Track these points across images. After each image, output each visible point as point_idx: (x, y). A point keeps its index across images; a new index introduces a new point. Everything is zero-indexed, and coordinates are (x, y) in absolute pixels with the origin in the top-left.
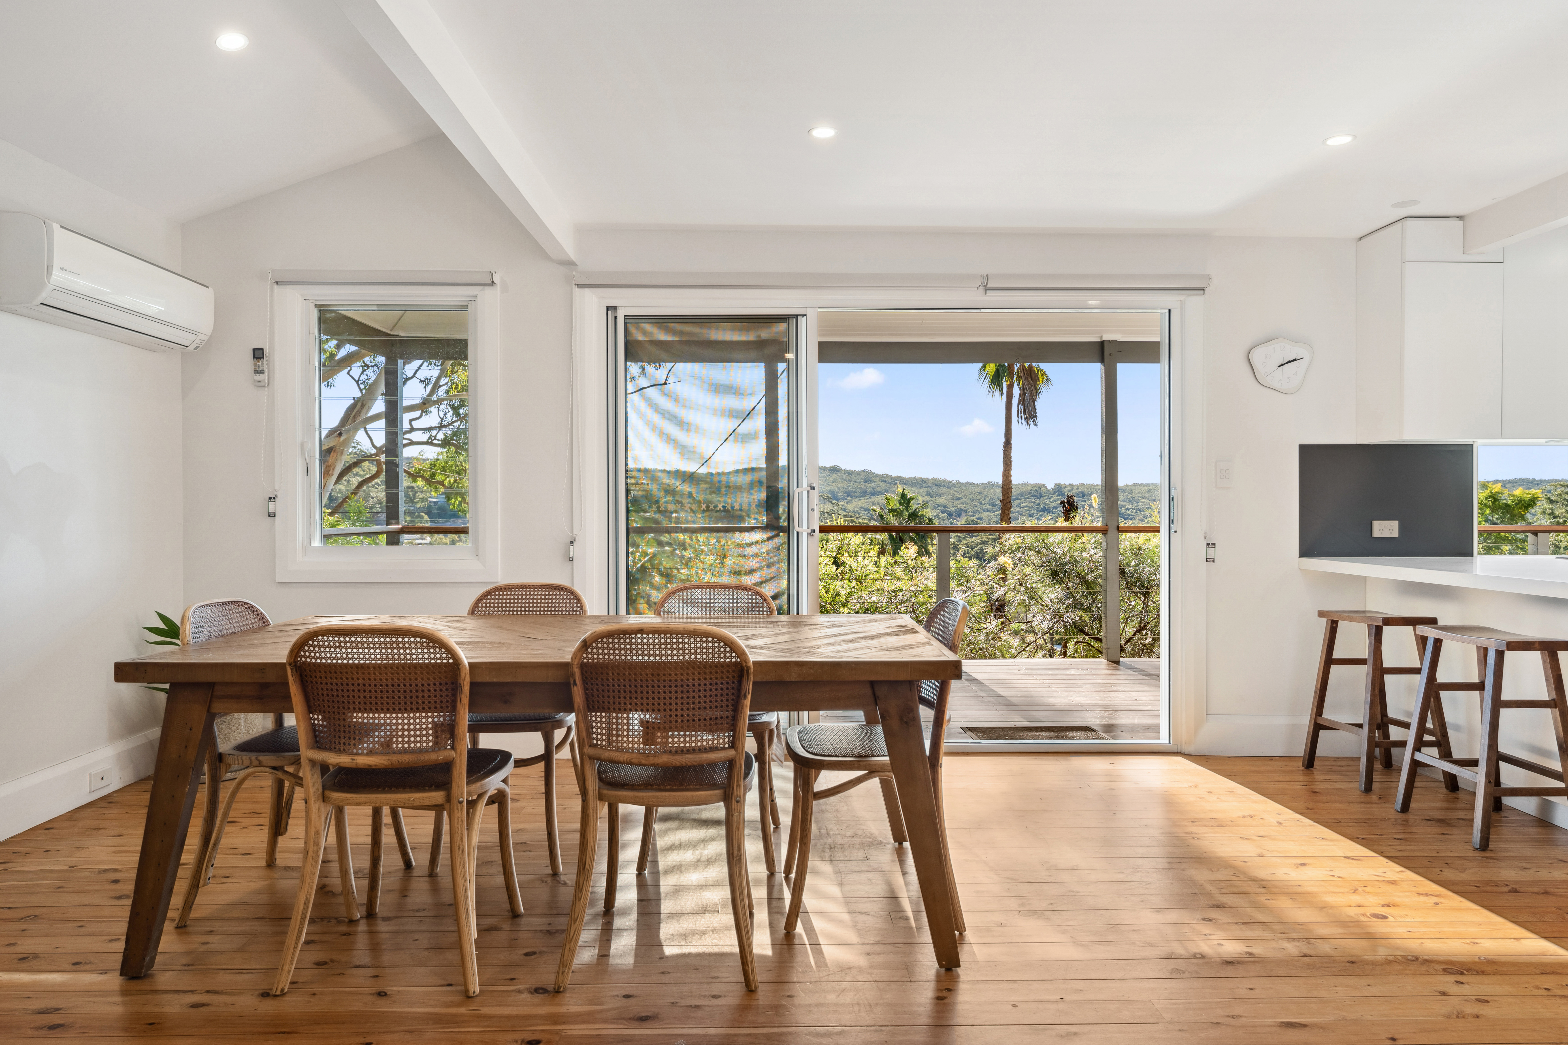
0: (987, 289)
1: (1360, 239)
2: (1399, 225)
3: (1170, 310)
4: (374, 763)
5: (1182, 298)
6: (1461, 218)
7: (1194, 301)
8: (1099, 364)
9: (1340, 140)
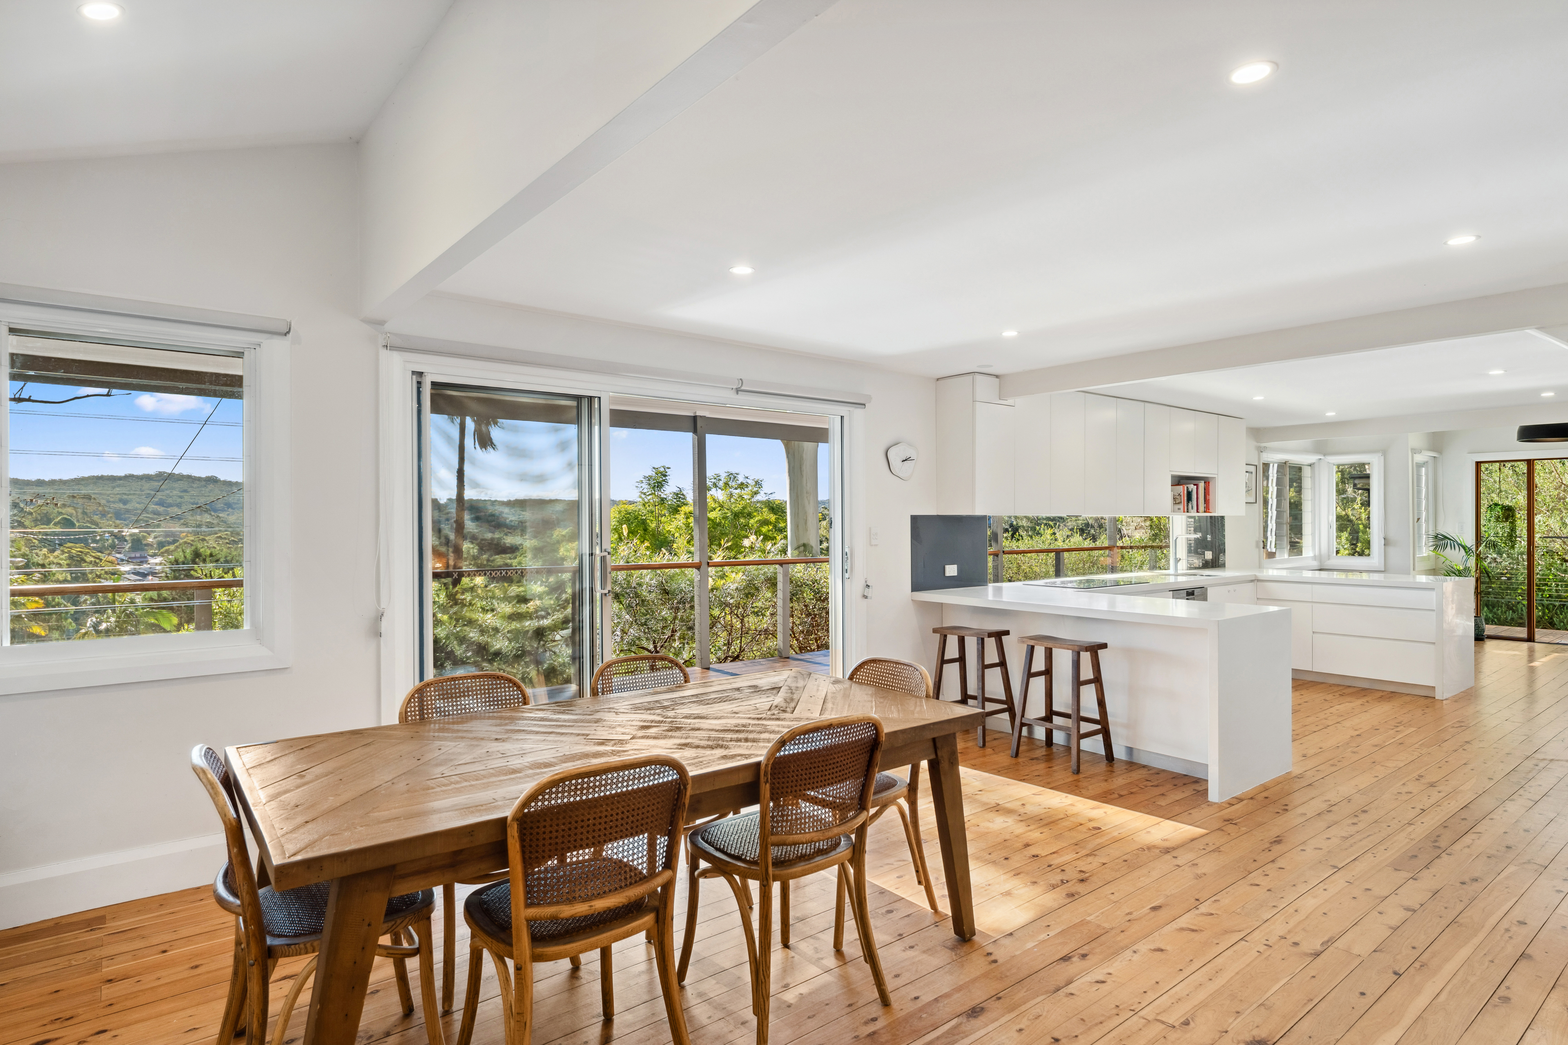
0: (738, 391)
1: (938, 379)
2: (970, 377)
3: (842, 417)
4: (613, 904)
5: (851, 409)
6: (997, 376)
7: (858, 412)
8: (691, 434)
9: (1010, 333)
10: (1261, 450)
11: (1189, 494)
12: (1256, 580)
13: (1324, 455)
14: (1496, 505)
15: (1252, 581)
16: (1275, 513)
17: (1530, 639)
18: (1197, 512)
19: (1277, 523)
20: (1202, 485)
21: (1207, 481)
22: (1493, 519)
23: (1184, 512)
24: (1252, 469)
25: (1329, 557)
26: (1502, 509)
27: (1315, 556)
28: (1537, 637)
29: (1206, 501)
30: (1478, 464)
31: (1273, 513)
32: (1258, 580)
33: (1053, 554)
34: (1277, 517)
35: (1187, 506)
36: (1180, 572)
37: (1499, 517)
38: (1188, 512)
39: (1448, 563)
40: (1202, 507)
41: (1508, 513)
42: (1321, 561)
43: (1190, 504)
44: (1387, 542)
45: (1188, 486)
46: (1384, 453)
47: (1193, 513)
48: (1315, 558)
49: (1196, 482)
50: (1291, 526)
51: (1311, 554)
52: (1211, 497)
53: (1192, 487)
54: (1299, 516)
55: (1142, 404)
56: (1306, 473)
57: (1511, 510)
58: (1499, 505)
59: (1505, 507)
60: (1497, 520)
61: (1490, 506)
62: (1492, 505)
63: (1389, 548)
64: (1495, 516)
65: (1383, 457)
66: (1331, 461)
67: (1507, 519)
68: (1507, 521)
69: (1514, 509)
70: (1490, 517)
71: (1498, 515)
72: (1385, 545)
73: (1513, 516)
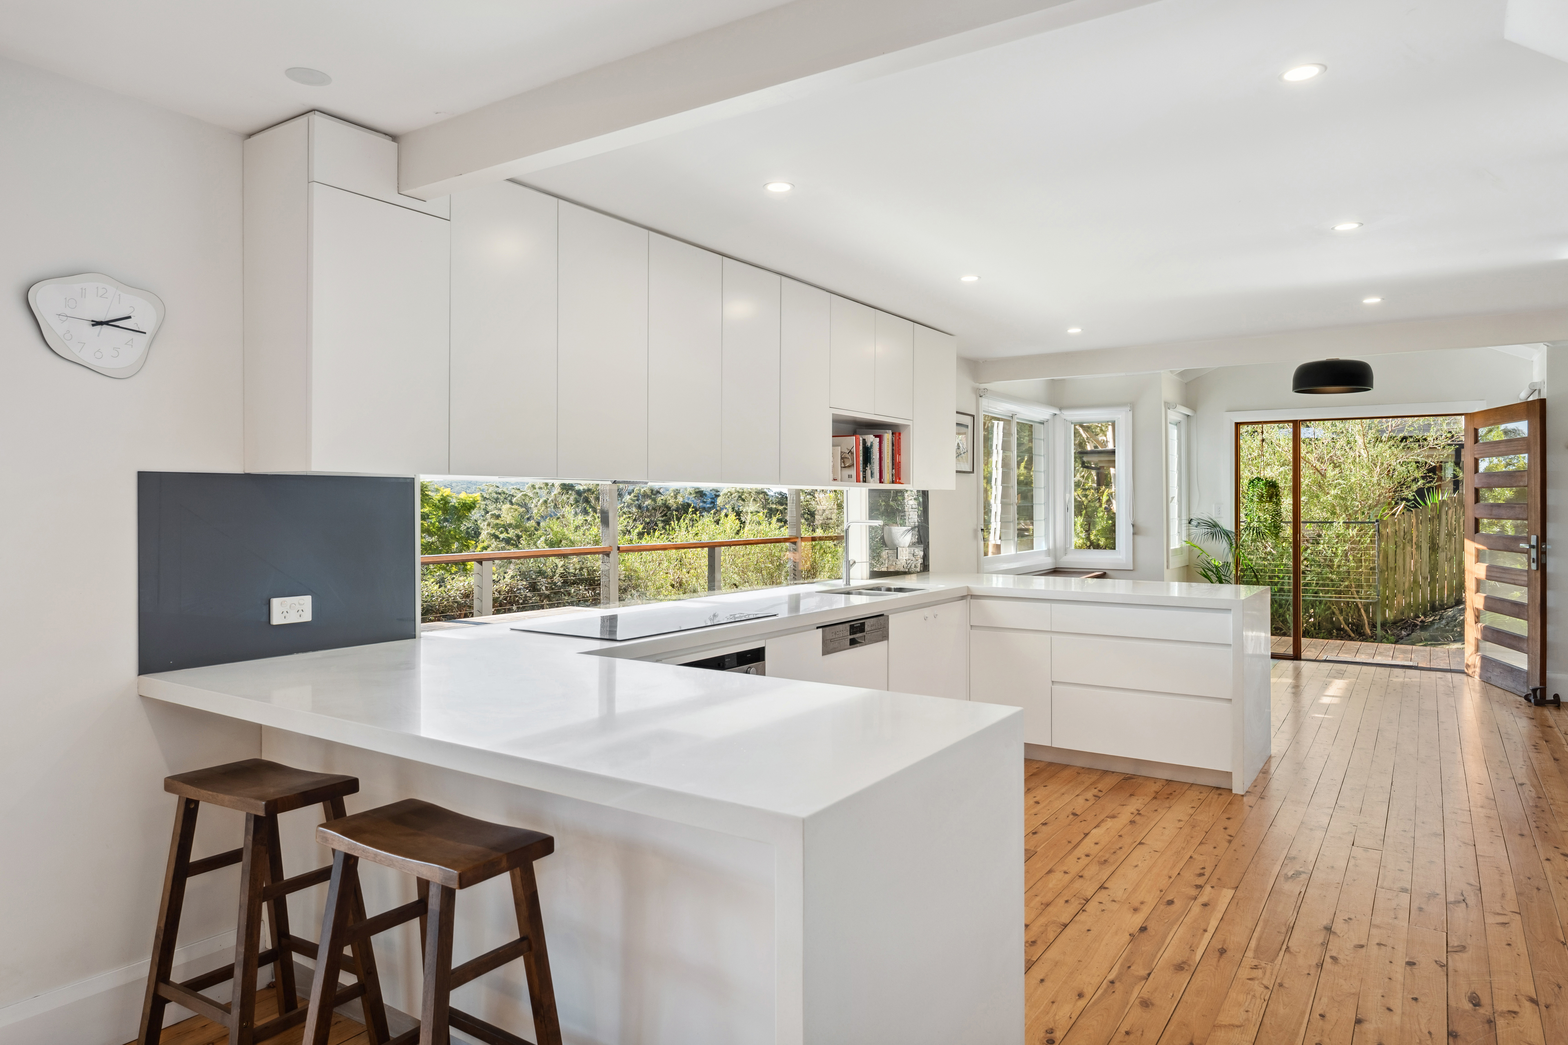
1: (250, 135)
2: (304, 119)
6: (394, 138)
10: (980, 394)
11: (867, 451)
12: (969, 596)
13: (1060, 409)
14: (1259, 479)
15: (963, 598)
16: (1000, 488)
17: (1296, 656)
18: (881, 482)
19: (1002, 503)
20: (888, 436)
21: (896, 430)
22: (1256, 499)
23: (858, 481)
24: (967, 420)
25: (1066, 551)
26: (1265, 485)
27: (1049, 549)
28: (1304, 655)
29: (896, 465)
30: (1238, 425)
31: (996, 491)
32: (974, 597)
33: (706, 549)
34: (1003, 497)
35: (864, 471)
36: (854, 583)
37: (1262, 496)
38: (865, 481)
39: (1204, 556)
40: (888, 474)
41: (1272, 490)
42: (1055, 557)
43: (868, 468)
44: (1136, 530)
45: (866, 437)
46: (1133, 406)
47: (875, 485)
48: (1048, 552)
49: (878, 432)
50: (1019, 507)
51: (1044, 548)
52: (903, 459)
53: (871, 439)
54: (1029, 494)
55: (778, 277)
56: (1039, 432)
57: (1275, 487)
58: (1262, 480)
59: (1269, 483)
60: (1260, 499)
61: (1252, 482)
62: (1254, 480)
63: (1139, 539)
64: (1258, 494)
65: (1131, 412)
66: (1068, 418)
67: (1271, 498)
68: (1270, 501)
69: (1278, 486)
70: (1253, 496)
71: (1261, 493)
72: (1134, 534)
73: (1277, 495)
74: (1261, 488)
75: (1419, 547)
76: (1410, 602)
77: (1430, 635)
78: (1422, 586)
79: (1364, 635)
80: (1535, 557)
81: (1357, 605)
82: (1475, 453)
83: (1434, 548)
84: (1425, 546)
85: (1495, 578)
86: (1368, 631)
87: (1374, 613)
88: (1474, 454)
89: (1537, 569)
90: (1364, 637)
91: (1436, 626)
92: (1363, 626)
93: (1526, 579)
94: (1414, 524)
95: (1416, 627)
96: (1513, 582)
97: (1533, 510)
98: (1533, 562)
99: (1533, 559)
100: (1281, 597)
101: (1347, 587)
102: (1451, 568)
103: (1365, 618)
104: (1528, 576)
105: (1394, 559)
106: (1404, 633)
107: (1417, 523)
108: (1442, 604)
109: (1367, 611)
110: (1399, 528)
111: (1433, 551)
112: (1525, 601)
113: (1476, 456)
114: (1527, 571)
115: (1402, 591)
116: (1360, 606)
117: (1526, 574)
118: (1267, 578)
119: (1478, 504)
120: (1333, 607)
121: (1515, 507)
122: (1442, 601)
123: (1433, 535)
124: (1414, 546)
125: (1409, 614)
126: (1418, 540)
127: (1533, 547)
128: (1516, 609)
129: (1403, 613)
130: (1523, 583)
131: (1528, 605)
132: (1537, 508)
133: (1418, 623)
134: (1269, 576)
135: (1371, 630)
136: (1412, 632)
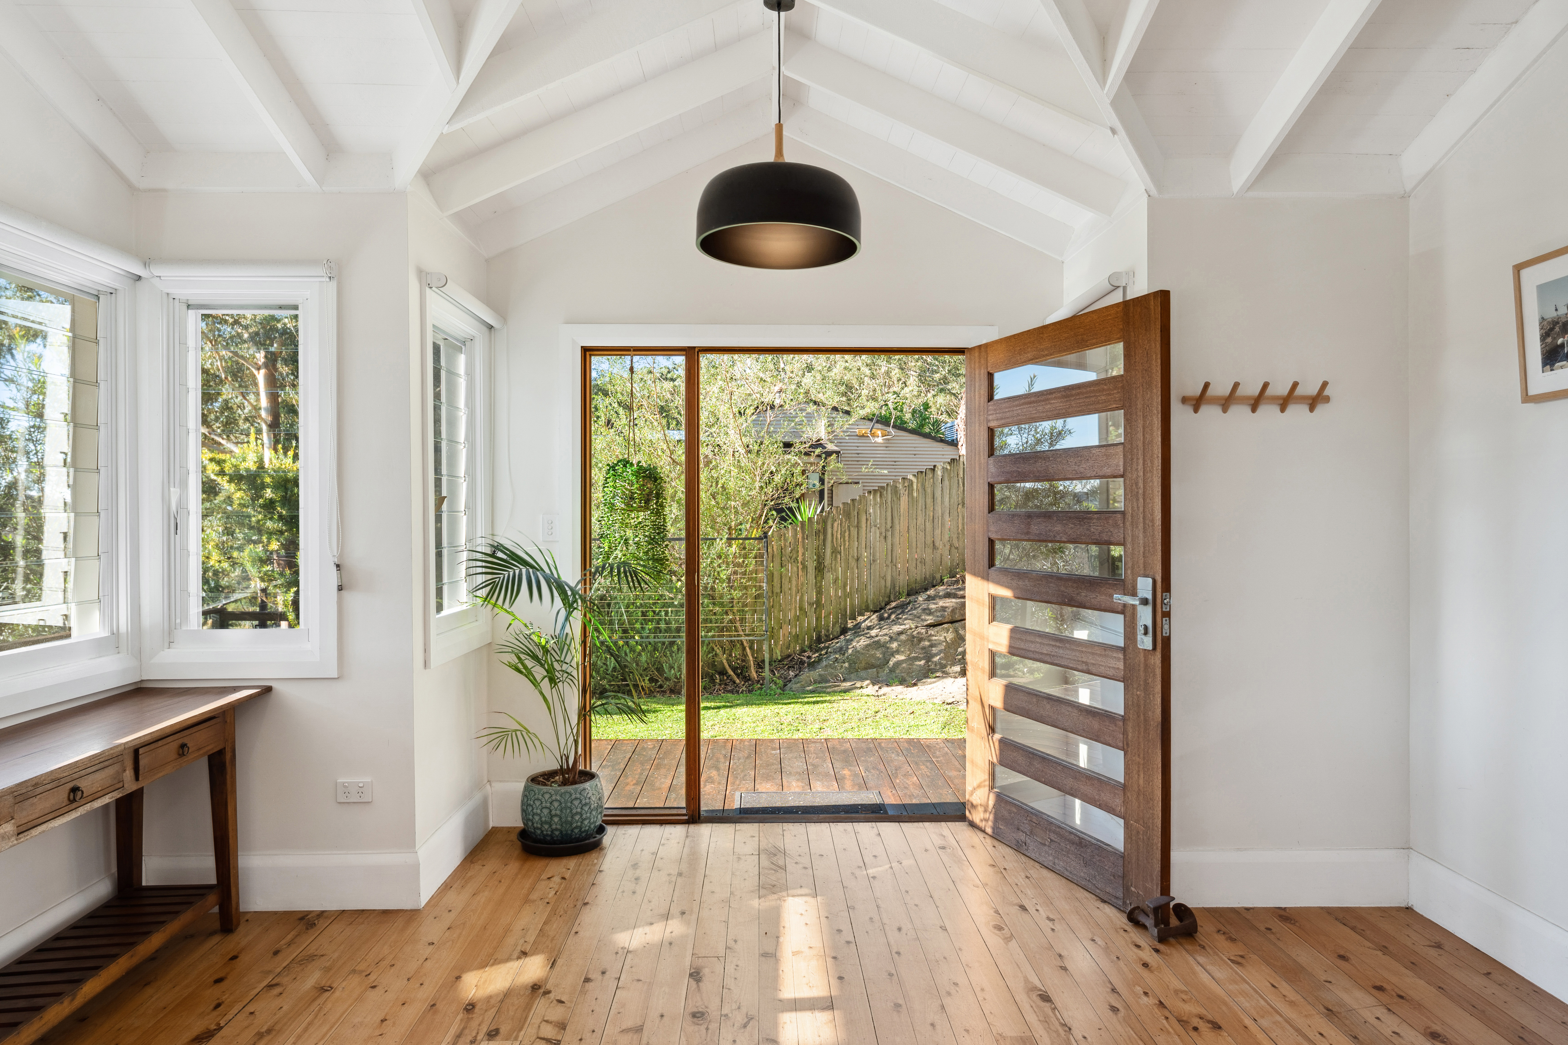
14: (626, 462)
25: (169, 636)
26: (637, 474)
27: (115, 635)
30: (585, 351)
37: (632, 498)
41: (649, 485)
44: (345, 580)
46: (337, 269)
57: (656, 480)
58: (632, 465)
59: (644, 472)
60: (627, 505)
61: (613, 467)
62: (617, 465)
63: (354, 600)
64: (624, 493)
65: (333, 285)
66: (176, 292)
67: (647, 501)
68: (647, 508)
69: (661, 478)
70: (613, 498)
71: (630, 491)
72: (340, 588)
73: (658, 496)
74: (629, 482)
75: (805, 567)
76: (796, 632)
77: (820, 675)
78: (808, 613)
79: (749, 680)
80: (1150, 624)
81: (742, 644)
82: (990, 417)
83: (820, 569)
84: (811, 565)
85: (1037, 656)
86: (754, 675)
87: (760, 649)
88: (988, 421)
89: (1155, 648)
90: (750, 682)
91: (824, 663)
92: (748, 668)
93: (1121, 665)
94: (800, 540)
95: (803, 664)
96: (1085, 668)
97: (1141, 526)
98: (1146, 633)
99: (1146, 628)
100: (657, 640)
101: (731, 621)
102: (836, 591)
103: (751, 658)
104: (1125, 659)
105: (779, 582)
106: (792, 673)
107: (803, 538)
108: (827, 634)
109: (751, 648)
110: (785, 545)
111: (819, 571)
112: (1119, 709)
113: (992, 424)
114: (1124, 650)
115: (788, 621)
116: (745, 644)
117: (1121, 656)
118: (640, 614)
119: (993, 512)
120: (715, 648)
121: (1091, 519)
122: (828, 631)
123: (819, 553)
124: (800, 567)
125: (795, 648)
126: (804, 559)
127: (1145, 602)
128: (1095, 724)
129: (788, 648)
130: (1111, 673)
131: (1124, 719)
132: (1152, 521)
133: (805, 659)
134: (642, 612)
135: (756, 672)
136: (800, 672)
